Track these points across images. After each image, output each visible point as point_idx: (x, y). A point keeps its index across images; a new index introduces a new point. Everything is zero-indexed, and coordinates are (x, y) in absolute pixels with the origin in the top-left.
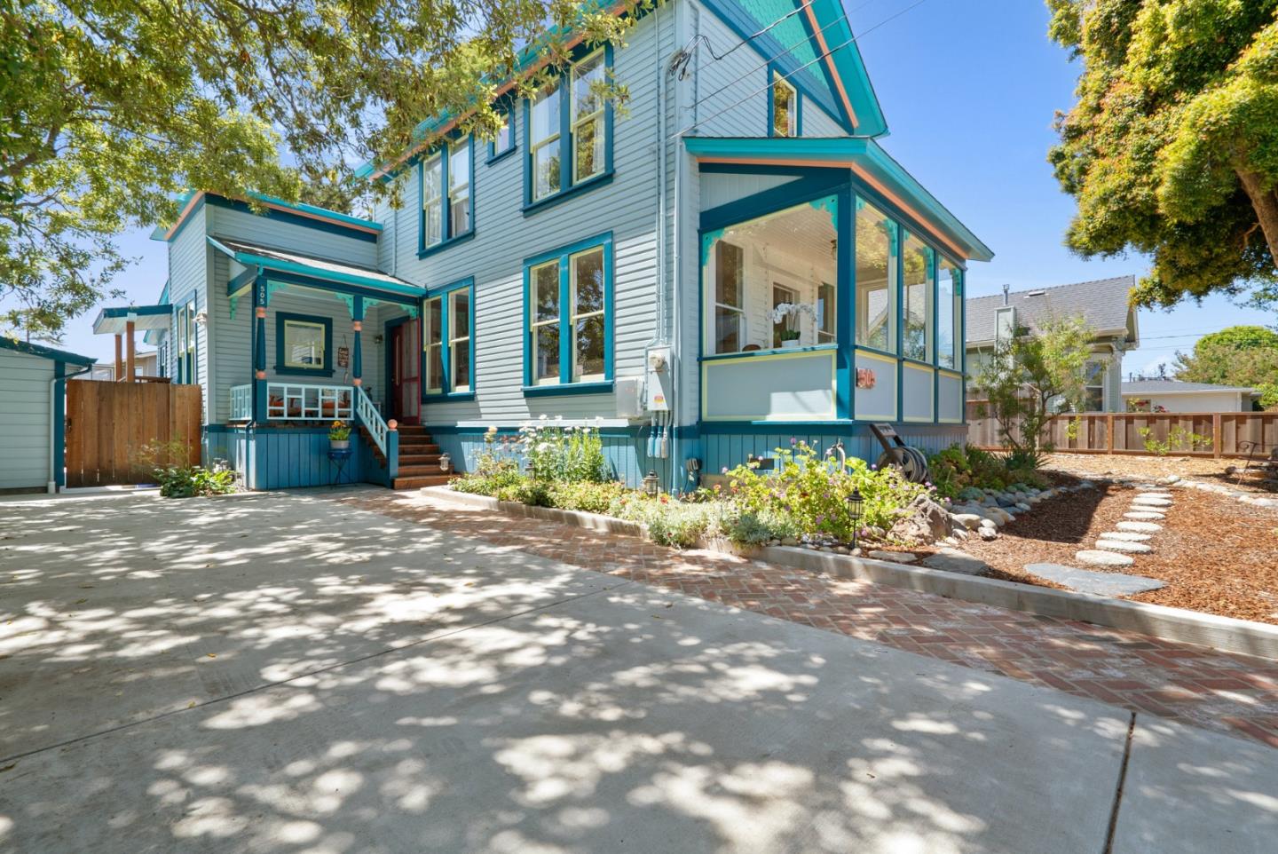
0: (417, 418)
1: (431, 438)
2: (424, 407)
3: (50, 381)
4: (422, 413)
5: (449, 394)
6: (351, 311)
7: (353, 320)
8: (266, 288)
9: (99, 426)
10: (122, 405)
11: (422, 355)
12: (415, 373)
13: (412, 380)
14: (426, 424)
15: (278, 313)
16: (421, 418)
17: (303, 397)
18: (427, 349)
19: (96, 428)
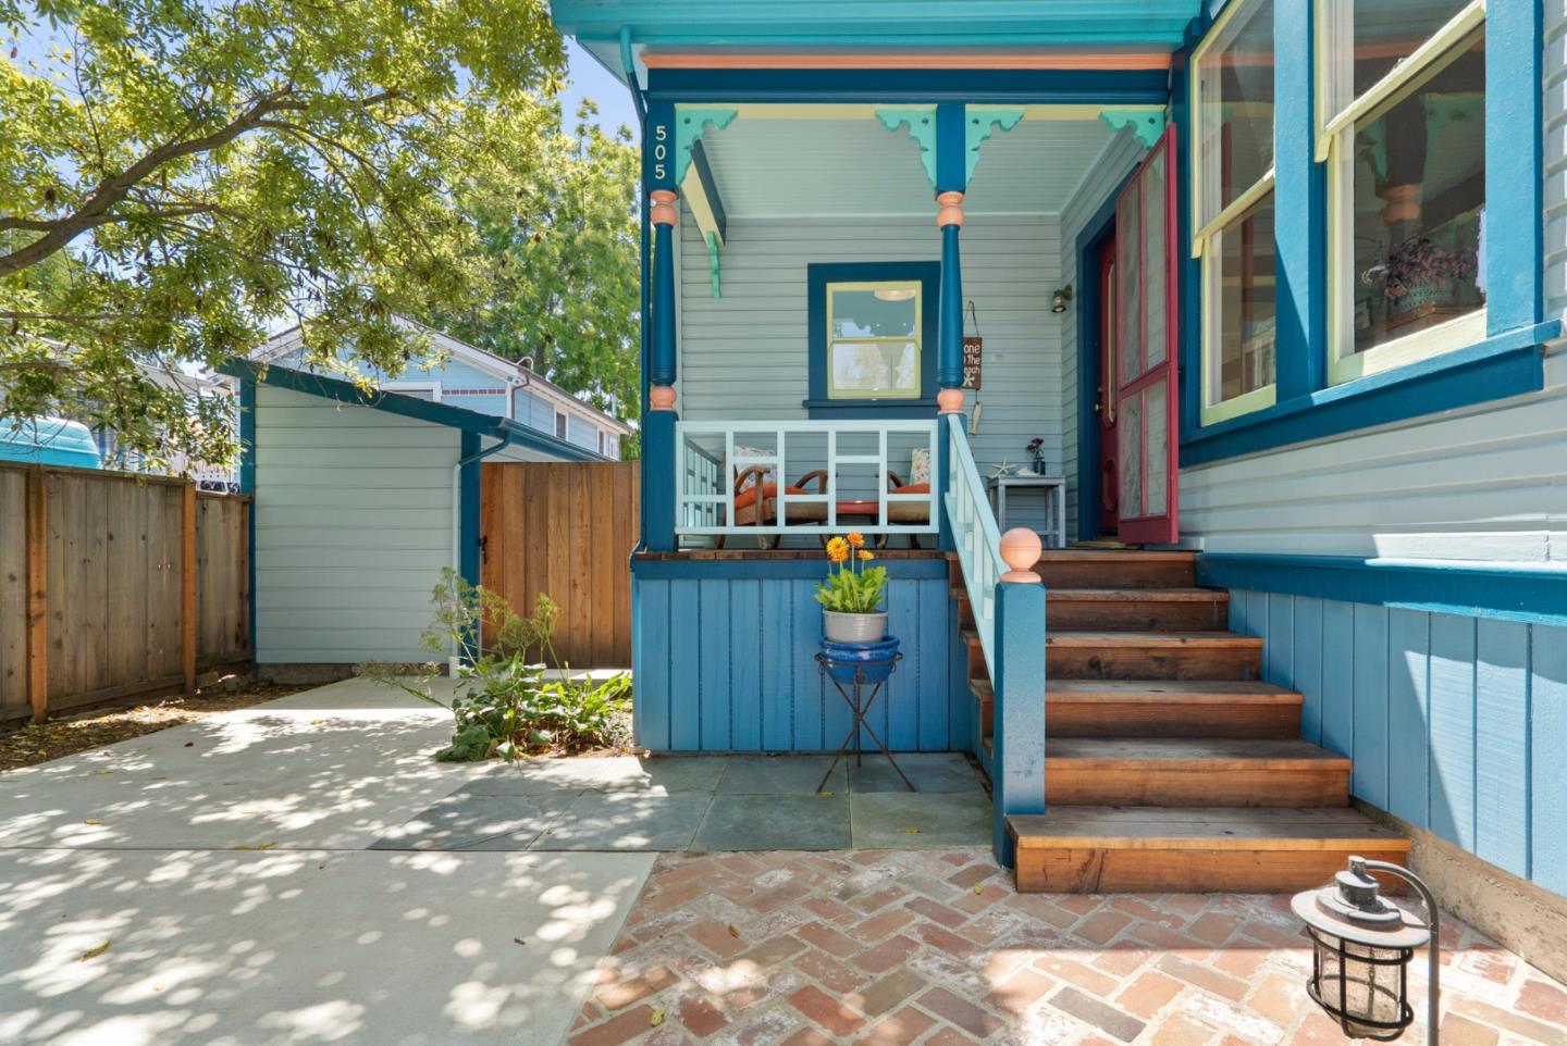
0: (1164, 521)
1: (1224, 605)
2: (1187, 479)
3: (452, 468)
4: (1183, 502)
5: (1319, 397)
6: (929, 160)
7: (939, 191)
8: (671, 131)
9: (526, 548)
10: (559, 509)
11: (1186, 273)
12: (1157, 349)
13: (1147, 378)
14: (1202, 544)
15: (812, 267)
16: (1180, 520)
17: (779, 461)
18: (1207, 246)
19: (521, 555)
